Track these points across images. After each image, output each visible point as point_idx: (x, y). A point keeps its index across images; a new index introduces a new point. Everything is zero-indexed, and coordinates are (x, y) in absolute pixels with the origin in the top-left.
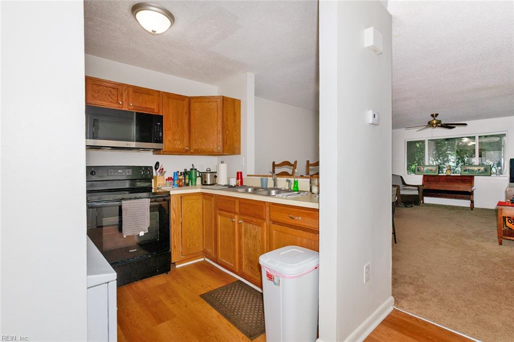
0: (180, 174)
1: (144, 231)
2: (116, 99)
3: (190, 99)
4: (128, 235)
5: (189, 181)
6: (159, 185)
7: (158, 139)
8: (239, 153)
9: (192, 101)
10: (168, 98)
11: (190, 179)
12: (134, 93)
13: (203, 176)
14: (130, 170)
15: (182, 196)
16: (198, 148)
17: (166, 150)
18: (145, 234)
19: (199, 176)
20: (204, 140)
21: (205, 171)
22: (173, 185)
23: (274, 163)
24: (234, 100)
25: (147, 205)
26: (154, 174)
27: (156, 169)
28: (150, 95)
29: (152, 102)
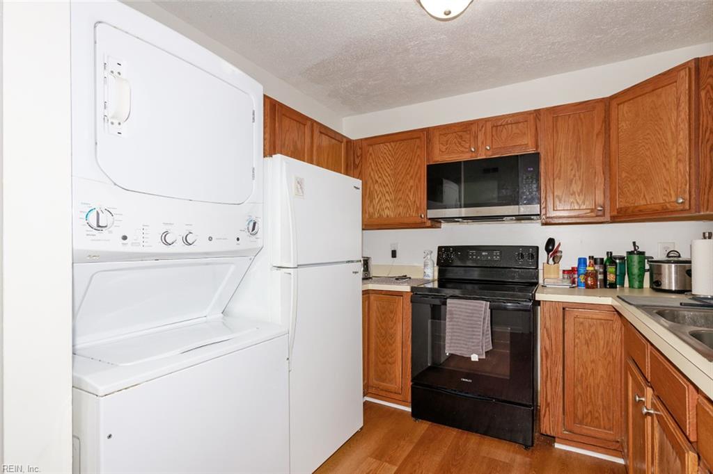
1: (479, 355)
2: (467, 146)
3: (610, 101)
4: (452, 352)
7: (530, 197)
9: (614, 103)
12: (494, 129)
13: (653, 269)
14: (499, 253)
15: (565, 307)
16: (628, 205)
18: (479, 360)
20: (642, 186)
21: (664, 258)
25: (483, 313)
29: (525, 134)
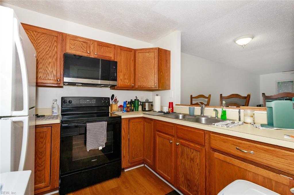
0: (128, 103)
1: (102, 146)
2: (85, 49)
3: (135, 51)
4: (90, 149)
5: (134, 108)
6: (114, 111)
7: (114, 78)
8: (169, 89)
9: (137, 52)
10: (121, 50)
11: (134, 106)
12: (98, 46)
13: (143, 105)
14: (95, 100)
15: (130, 119)
17: (119, 86)
18: (102, 148)
19: (140, 105)
20: (145, 79)
21: (145, 101)
22: (123, 111)
23: (191, 96)
24: (166, 51)
25: (105, 127)
26: (111, 103)
27: (112, 99)
28: (109, 47)
29: (110, 52)
